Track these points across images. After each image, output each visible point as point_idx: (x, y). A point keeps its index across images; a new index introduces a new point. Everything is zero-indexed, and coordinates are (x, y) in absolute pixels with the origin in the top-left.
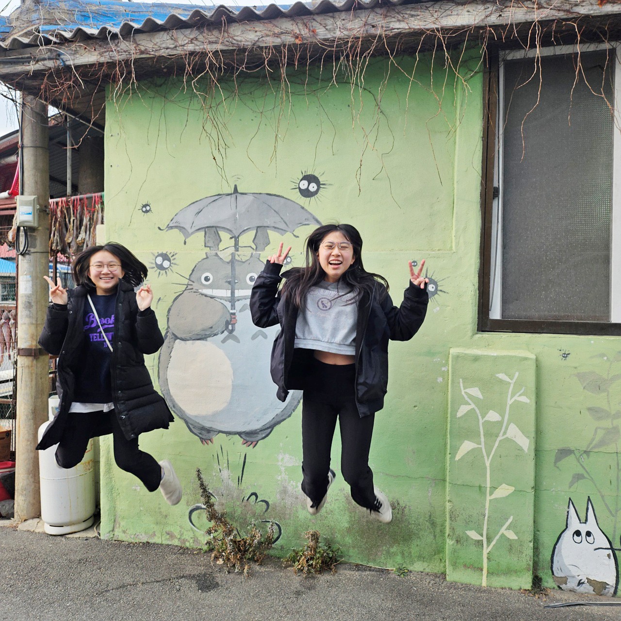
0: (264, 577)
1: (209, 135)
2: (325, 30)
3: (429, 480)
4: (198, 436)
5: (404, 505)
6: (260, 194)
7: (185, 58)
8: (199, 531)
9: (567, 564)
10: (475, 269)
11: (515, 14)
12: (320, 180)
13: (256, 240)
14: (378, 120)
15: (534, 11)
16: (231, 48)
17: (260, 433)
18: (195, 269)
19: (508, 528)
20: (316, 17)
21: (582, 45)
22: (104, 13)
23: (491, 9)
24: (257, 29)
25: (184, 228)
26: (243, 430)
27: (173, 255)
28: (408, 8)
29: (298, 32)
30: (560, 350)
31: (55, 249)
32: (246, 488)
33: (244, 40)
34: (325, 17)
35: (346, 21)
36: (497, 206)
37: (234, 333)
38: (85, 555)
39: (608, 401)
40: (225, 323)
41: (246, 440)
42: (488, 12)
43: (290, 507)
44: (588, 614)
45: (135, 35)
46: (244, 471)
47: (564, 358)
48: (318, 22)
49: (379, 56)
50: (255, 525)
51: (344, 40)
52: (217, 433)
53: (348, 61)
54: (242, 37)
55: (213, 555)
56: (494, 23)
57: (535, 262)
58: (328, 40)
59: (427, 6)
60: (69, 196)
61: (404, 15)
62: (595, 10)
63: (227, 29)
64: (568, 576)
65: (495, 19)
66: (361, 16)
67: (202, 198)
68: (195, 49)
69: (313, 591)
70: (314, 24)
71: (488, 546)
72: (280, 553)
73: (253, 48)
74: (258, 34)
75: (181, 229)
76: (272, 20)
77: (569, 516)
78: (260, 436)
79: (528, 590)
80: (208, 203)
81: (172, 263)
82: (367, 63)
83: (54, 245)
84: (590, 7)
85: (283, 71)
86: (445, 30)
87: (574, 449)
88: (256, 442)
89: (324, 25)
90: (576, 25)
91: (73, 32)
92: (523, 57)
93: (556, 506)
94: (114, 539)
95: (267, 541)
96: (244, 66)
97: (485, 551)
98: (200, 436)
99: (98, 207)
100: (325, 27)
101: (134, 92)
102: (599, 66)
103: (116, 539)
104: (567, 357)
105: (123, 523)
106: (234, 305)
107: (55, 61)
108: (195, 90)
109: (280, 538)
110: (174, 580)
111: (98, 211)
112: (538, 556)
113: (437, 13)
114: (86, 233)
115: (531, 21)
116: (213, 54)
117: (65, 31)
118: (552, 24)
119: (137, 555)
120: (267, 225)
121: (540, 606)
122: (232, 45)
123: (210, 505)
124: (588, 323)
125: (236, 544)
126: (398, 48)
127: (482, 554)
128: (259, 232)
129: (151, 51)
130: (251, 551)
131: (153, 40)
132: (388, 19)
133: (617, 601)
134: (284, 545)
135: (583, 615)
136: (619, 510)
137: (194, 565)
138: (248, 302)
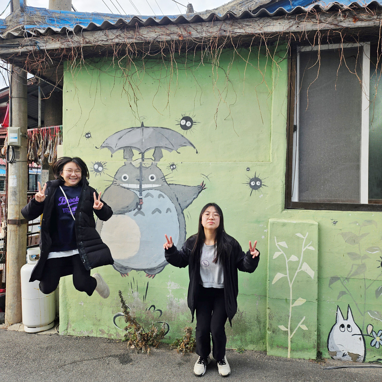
0: (159, 355)
1: (127, 93)
3: (257, 296)
4: (119, 272)
5: (242, 311)
6: (157, 127)
7: (114, 46)
8: (119, 329)
9: (336, 344)
10: (283, 172)
11: (307, 26)
12: (193, 120)
13: (154, 154)
14: (227, 85)
15: (317, 25)
16: (141, 41)
17: (157, 269)
18: (118, 172)
19: (303, 324)
20: (191, 25)
21: (344, 44)
22: (63, 18)
23: (293, 23)
24: (156, 31)
25: (111, 147)
26: (147, 268)
27: (105, 164)
28: (245, 21)
29: (181, 33)
30: (332, 220)
31: (31, 159)
32: (148, 303)
33: (148, 37)
34: (197, 25)
35: (209, 27)
36: (296, 136)
37: (141, 210)
38: (50, 344)
39: (359, 249)
40: (136, 204)
41: (148, 274)
42: (291, 24)
43: (174, 314)
44: (348, 372)
45: (84, 32)
46: (147, 292)
47: (334, 224)
48: (192, 28)
49: (228, 48)
50: (154, 324)
51: (207, 39)
52: (131, 270)
53: (210, 50)
54: (147, 35)
55: (128, 343)
56: (294, 31)
57: (318, 169)
58: (198, 38)
59: (256, 20)
60: (39, 127)
61: (242, 25)
62: (351, 25)
63: (139, 31)
64: (337, 351)
65: (295, 28)
66: (217, 25)
67: (122, 130)
68: (119, 42)
69: (189, 363)
70: (190, 28)
71: (291, 334)
72: (169, 341)
73: (154, 42)
74: (157, 33)
75: (109, 148)
76: (165, 26)
77: (338, 316)
78: (157, 271)
79: (314, 360)
80: (126, 133)
81: (104, 168)
82: (221, 52)
83: (30, 157)
84: (349, 23)
85: (172, 55)
86: (266, 34)
87: (340, 277)
88: (154, 275)
89: (196, 30)
90: (340, 33)
91: (45, 30)
92: (310, 50)
93: (330, 310)
94: (67, 335)
95: (161, 334)
96: (148, 52)
97: (290, 337)
98: (121, 271)
99: (58, 134)
100: (196, 31)
101: (83, 67)
102: (354, 56)
103: (69, 335)
104: (336, 223)
105: (73, 325)
106: (142, 193)
107: (33, 47)
108: (120, 67)
109: (169, 332)
110: (105, 358)
111: (57, 137)
112: (320, 340)
113: (261, 24)
114: (50, 150)
115: (315, 30)
116: (130, 45)
117: (40, 29)
118: (327, 32)
119: (82, 344)
120: (161, 146)
121: (321, 368)
122: (142, 39)
123: (127, 313)
124: (348, 204)
126: (239, 44)
127: (287, 339)
128: (156, 150)
129: (92, 42)
130: (152, 340)
131: (94, 36)
132: (233, 27)
133: (365, 365)
134: (171, 336)
135: (346, 373)
136: (366, 312)
137: (117, 349)
138: (150, 191)
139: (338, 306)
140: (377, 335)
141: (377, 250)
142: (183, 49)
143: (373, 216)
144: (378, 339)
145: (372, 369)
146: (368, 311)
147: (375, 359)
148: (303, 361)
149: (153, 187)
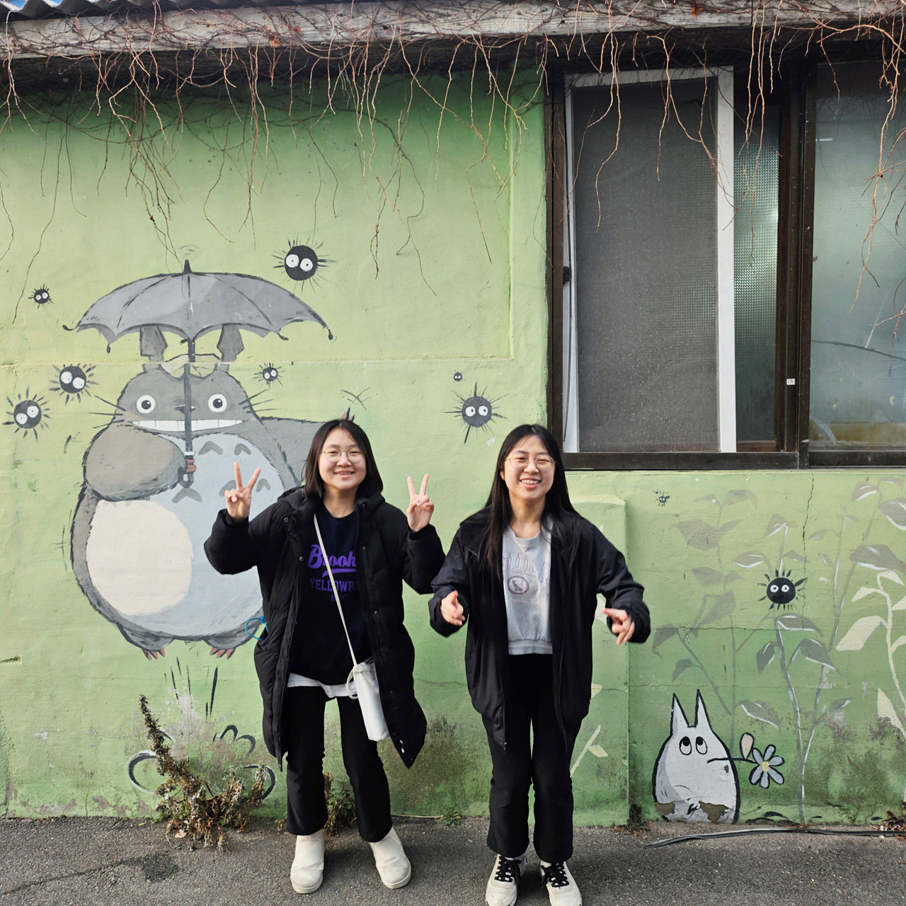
0: (249, 849)
1: (141, 183)
2: (314, 29)
4: (140, 647)
5: (453, 724)
6: (226, 274)
7: (97, 61)
8: (145, 791)
9: (673, 785)
10: (542, 382)
11: (584, 21)
12: (317, 254)
13: (221, 343)
14: (399, 167)
15: (608, 19)
16: (170, 49)
17: (238, 635)
18: (126, 390)
19: (595, 743)
20: (299, 9)
21: (672, 70)
23: (551, 12)
24: (208, 22)
25: (106, 327)
26: (212, 633)
27: (90, 369)
28: (434, 4)
29: (273, 30)
30: (657, 493)
32: (218, 720)
33: (189, 37)
34: (314, 10)
35: (344, 17)
36: (569, 294)
37: (192, 487)
39: (719, 560)
40: (176, 472)
41: (216, 648)
42: (546, 16)
44: (701, 850)
45: (13, 22)
46: (215, 694)
47: (662, 504)
48: (303, 17)
49: (396, 73)
50: (234, 774)
51: (342, 46)
52: (171, 640)
53: (351, 78)
54: (186, 33)
55: (169, 825)
56: (554, 32)
57: (622, 372)
58: (319, 45)
59: (461, 2)
61: (429, 13)
62: (688, 21)
63: (162, 20)
64: (675, 801)
65: (556, 26)
66: (366, 11)
67: (134, 280)
68: (111, 48)
70: (297, 18)
72: (274, 812)
73: (205, 50)
74: (212, 29)
75: (102, 328)
76: (233, 11)
77: (674, 719)
78: (240, 640)
79: (624, 826)
80: (143, 288)
81: (88, 382)
82: (379, 81)
84: (681, 16)
85: (254, 88)
86: (487, 39)
87: (677, 626)
88: (231, 650)
89: (313, 22)
90: (663, 40)
92: (596, 85)
93: (657, 706)
94: (7, 816)
95: (253, 796)
96: (190, 77)
98: (144, 646)
100: (313, 24)
101: (15, 113)
102: (696, 99)
103: (11, 816)
104: (665, 501)
105: (20, 791)
106: (191, 443)
108: (114, 112)
109: (273, 790)
110: (106, 869)
112: (635, 778)
113: (475, 14)
115: (604, 31)
116: (140, 57)
118: (633, 38)
119: (46, 837)
120: (238, 322)
121: (639, 846)
122: (171, 44)
123: (162, 751)
124: (691, 454)
125: (205, 806)
126: (422, 62)
128: (226, 333)
129: (40, 48)
130: (229, 813)
131: (42, 32)
132: (406, 19)
133: (739, 829)
134: (280, 799)
135: (695, 853)
136: (738, 705)
137: (139, 844)
138: (212, 438)
139: (674, 695)
140: (763, 757)
141: (758, 559)
142: (282, 72)
143: (747, 480)
144: (765, 767)
145: (754, 837)
146: (741, 703)
147: (760, 813)
148: (597, 831)
149: (221, 426)
